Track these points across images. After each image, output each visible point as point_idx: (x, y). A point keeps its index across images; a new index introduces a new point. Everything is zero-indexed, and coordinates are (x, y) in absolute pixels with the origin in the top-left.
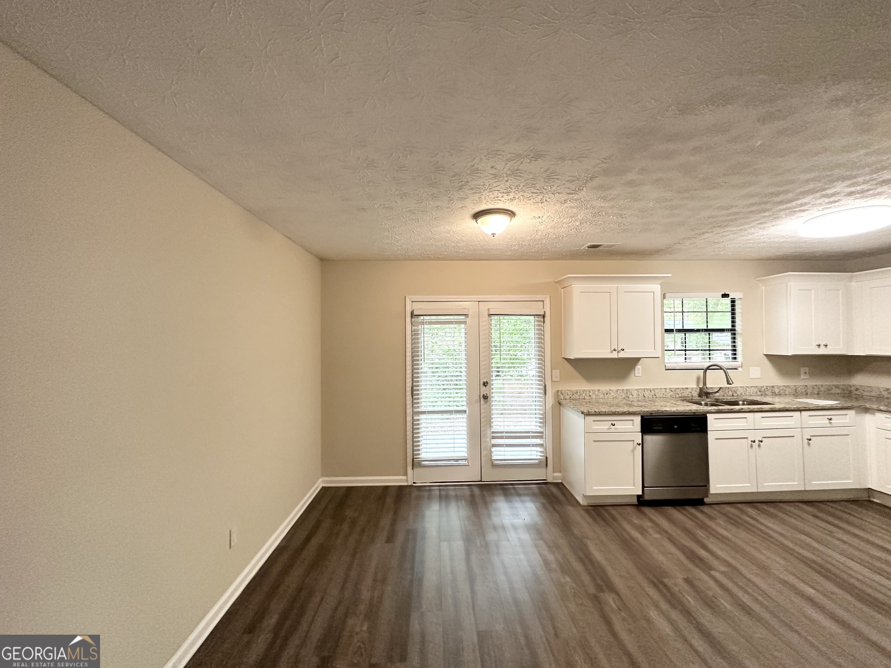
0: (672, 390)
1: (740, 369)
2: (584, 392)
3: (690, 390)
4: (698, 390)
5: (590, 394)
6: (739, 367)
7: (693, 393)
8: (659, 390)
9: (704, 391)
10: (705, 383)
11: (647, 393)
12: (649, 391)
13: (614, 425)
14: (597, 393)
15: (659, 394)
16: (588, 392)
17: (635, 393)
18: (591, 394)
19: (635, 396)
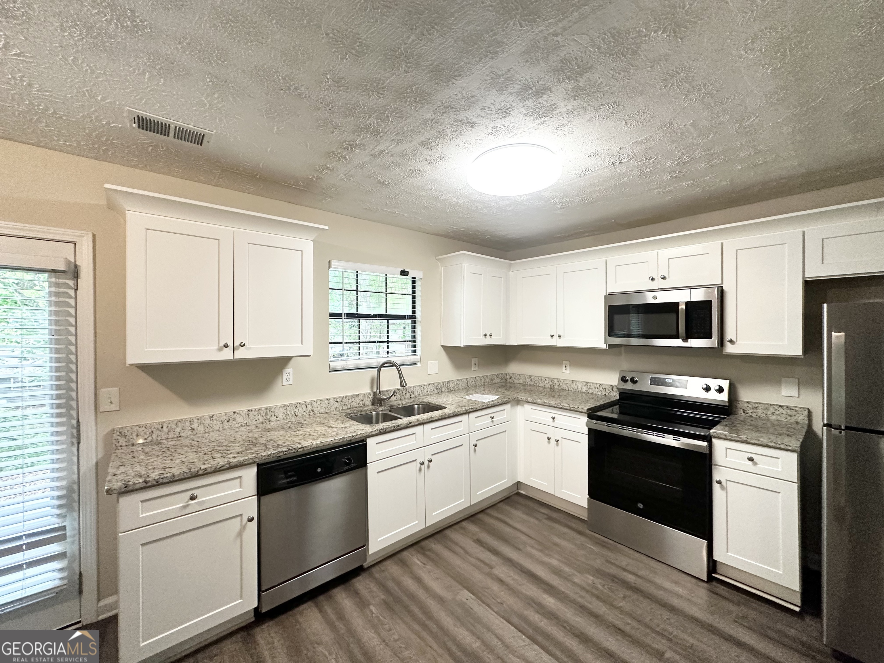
0: (338, 400)
1: (419, 364)
2: (179, 424)
3: (361, 397)
4: (371, 397)
5: (193, 426)
6: (418, 362)
7: (364, 400)
8: (319, 403)
9: (378, 396)
10: (378, 387)
11: (301, 409)
12: (304, 406)
13: (193, 498)
14: (208, 421)
15: (319, 408)
16: (188, 424)
17: (280, 414)
18: (195, 426)
19: (281, 416)
